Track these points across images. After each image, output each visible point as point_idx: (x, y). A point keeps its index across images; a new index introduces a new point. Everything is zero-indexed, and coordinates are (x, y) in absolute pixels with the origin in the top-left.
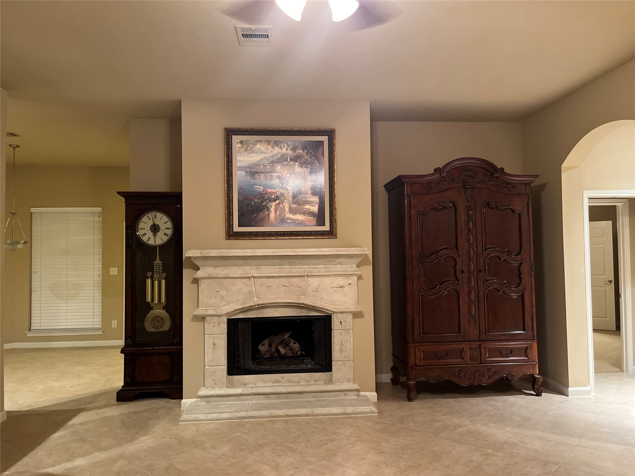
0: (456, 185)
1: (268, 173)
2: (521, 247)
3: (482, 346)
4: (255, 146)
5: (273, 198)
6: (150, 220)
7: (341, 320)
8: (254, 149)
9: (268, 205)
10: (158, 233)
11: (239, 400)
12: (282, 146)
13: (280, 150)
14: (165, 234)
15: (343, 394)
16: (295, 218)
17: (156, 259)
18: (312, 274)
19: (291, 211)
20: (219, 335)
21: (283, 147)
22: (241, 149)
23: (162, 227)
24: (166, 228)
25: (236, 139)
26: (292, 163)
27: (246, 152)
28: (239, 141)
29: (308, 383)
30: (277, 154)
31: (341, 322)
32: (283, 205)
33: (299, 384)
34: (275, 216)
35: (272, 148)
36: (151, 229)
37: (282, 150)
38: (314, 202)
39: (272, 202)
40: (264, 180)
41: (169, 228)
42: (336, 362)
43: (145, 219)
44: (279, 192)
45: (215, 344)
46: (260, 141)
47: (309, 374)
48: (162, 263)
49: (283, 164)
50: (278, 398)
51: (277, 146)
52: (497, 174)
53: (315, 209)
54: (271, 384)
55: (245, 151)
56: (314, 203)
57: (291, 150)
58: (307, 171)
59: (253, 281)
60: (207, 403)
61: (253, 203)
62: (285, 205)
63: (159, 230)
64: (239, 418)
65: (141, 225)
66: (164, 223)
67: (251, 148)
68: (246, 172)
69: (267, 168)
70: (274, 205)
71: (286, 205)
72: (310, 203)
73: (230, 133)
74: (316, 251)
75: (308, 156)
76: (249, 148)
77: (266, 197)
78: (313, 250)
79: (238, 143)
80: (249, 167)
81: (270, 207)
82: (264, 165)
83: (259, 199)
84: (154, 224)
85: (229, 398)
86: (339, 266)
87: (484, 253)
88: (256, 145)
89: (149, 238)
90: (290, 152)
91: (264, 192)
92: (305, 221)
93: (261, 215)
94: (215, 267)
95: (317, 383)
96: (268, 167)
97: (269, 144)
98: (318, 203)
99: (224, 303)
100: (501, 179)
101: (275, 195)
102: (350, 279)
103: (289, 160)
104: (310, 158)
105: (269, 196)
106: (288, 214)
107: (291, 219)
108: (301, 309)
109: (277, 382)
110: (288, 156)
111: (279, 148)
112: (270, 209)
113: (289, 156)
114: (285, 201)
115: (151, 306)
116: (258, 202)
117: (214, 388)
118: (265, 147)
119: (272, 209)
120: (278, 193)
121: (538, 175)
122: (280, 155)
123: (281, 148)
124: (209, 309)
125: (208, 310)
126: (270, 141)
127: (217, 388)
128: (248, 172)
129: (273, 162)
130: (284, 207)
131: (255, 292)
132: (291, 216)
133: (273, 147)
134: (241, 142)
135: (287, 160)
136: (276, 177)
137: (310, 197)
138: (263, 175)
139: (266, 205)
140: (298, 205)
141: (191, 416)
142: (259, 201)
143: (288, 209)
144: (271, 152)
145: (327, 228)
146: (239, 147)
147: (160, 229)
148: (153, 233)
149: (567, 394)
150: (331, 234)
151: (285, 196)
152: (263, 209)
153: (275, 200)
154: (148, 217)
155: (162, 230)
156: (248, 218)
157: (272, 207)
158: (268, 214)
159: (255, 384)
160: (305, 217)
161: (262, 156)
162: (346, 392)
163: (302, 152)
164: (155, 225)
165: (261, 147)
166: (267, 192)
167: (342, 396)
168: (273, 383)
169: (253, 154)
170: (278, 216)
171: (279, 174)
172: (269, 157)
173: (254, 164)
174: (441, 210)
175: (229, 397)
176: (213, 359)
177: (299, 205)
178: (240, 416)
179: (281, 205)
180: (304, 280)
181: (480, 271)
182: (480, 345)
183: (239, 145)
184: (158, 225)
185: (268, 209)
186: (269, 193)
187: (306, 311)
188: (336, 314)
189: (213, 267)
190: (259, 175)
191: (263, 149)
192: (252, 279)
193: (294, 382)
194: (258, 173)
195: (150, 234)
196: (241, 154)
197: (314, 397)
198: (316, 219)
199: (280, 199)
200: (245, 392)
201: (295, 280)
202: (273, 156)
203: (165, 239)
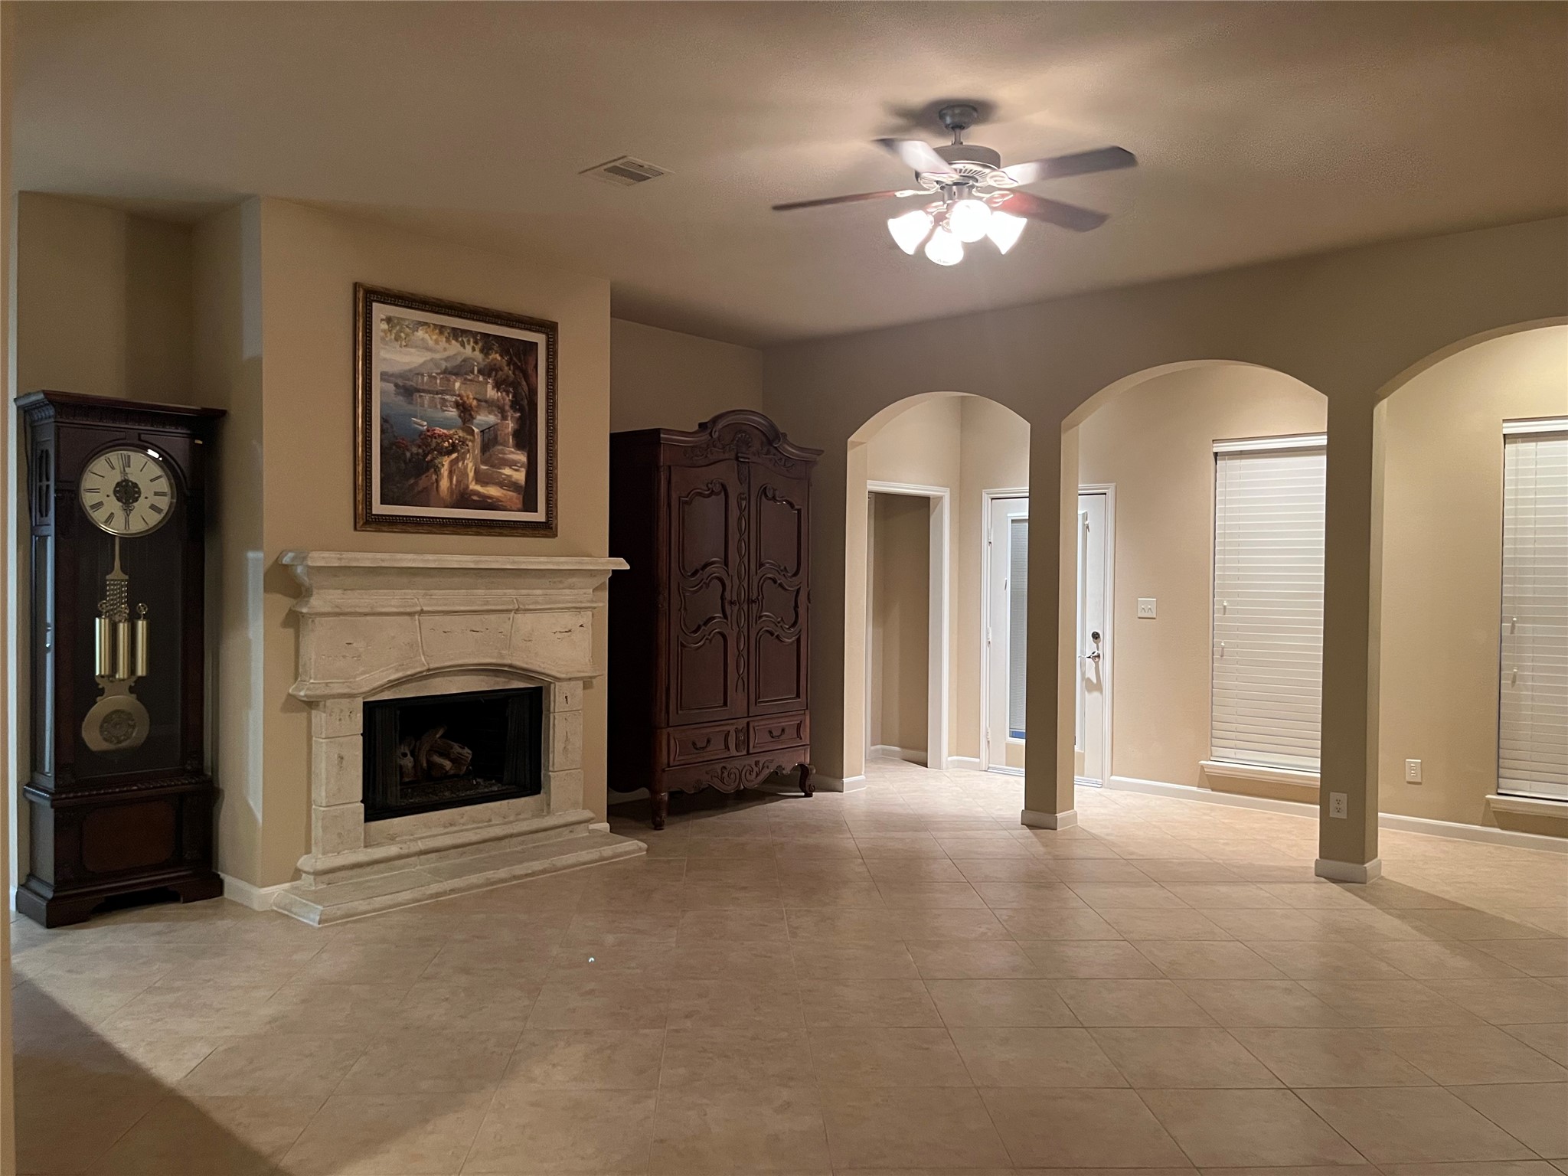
0: (727, 456)
1: (437, 394)
2: (799, 564)
3: (751, 725)
4: (416, 333)
5: (446, 447)
6: (113, 468)
7: (568, 695)
8: (413, 338)
9: (436, 461)
10: (135, 504)
11: (392, 870)
12: (465, 340)
13: (462, 349)
14: (153, 507)
15: (568, 831)
16: (485, 492)
17: (113, 569)
18: (527, 607)
19: (480, 478)
20: (350, 738)
21: (466, 343)
22: (388, 335)
23: (146, 489)
24: (156, 494)
25: (380, 310)
26: (481, 378)
27: (396, 343)
28: (384, 317)
29: (506, 820)
30: (455, 355)
31: (566, 697)
32: (463, 463)
33: (490, 823)
34: (449, 484)
35: (446, 342)
36: (115, 492)
37: (464, 348)
38: (519, 463)
39: (445, 455)
40: (430, 407)
41: (163, 494)
42: (557, 773)
43: (99, 465)
44: (457, 437)
45: (341, 758)
46: (426, 324)
47: (506, 801)
48: (127, 577)
49: (466, 379)
50: (462, 855)
51: (457, 340)
52: (779, 441)
53: (520, 476)
54: (442, 830)
55: (396, 339)
56: (519, 465)
57: (482, 351)
58: (507, 399)
59: (417, 622)
60: (329, 884)
61: (408, 455)
62: (467, 464)
63: (137, 495)
64: (431, 896)
65: (89, 481)
66: (152, 481)
67: (407, 335)
68: (396, 385)
69: (436, 383)
70: (447, 462)
71: (470, 465)
72: (512, 464)
73: (368, 296)
74: (547, 562)
75: (510, 369)
76: (403, 335)
77: (434, 445)
78: (542, 559)
79: (382, 320)
80: (402, 375)
81: (439, 466)
82: (430, 376)
83: (420, 447)
84: (126, 481)
85: (372, 869)
86: (567, 591)
87: (758, 572)
88: (417, 331)
89: (112, 514)
90: (478, 355)
91: (429, 434)
92: (503, 500)
93: (423, 482)
94: (345, 590)
95: (521, 817)
96: (438, 381)
97: (441, 333)
98: (526, 466)
99: (362, 669)
100: (781, 453)
101: (450, 441)
102: (582, 617)
103: (476, 372)
104: (514, 373)
105: (439, 444)
106: (474, 483)
107: (477, 493)
108: (498, 677)
109: (451, 825)
110: (476, 364)
111: (458, 345)
112: (440, 471)
113: (478, 363)
114: (468, 455)
115: (100, 687)
116: (418, 454)
117: (341, 851)
118: (434, 337)
119: (445, 471)
120: (456, 439)
121: (823, 451)
122: (459, 359)
123: (463, 345)
124: (332, 683)
125: (331, 685)
126: (442, 326)
127: (346, 851)
128: (399, 386)
129: (445, 372)
130: (466, 468)
131: (420, 645)
132: (478, 488)
133: (448, 340)
134: (389, 320)
135: (472, 372)
136: (452, 403)
137: (513, 453)
138: (427, 397)
139: (432, 460)
140: (491, 466)
141: (338, 909)
142: (420, 451)
143: (473, 472)
144: (445, 349)
145: (540, 516)
146: (384, 331)
147: (139, 493)
148: (122, 502)
149: (840, 789)
150: (547, 529)
151: (467, 445)
152: (428, 470)
153: (449, 453)
154: (108, 461)
155: (146, 498)
156: (398, 485)
157: (443, 465)
158: (437, 481)
159: (412, 835)
160: (503, 491)
161: (428, 356)
162: (572, 827)
163: (499, 358)
164: (127, 485)
165: (426, 336)
166: (435, 433)
167: (566, 835)
168: (445, 827)
169: (410, 349)
170: (456, 486)
171: (458, 398)
172: (441, 359)
173: (410, 371)
174: (709, 496)
175: (371, 867)
176: (339, 790)
177: (493, 466)
178: (429, 892)
179: (460, 464)
180: (509, 619)
181: (753, 601)
182: (748, 723)
183: (384, 326)
184: (136, 484)
185: (437, 471)
186: (440, 436)
187: (504, 680)
188: (560, 684)
189: (340, 591)
190: (421, 396)
191: (431, 343)
192: (417, 617)
193: (482, 821)
194: (418, 391)
195: (114, 505)
196: (385, 344)
197: (522, 843)
198: (521, 497)
199: (458, 451)
200: (405, 851)
201: (493, 617)
202: (447, 359)
203: (154, 519)
